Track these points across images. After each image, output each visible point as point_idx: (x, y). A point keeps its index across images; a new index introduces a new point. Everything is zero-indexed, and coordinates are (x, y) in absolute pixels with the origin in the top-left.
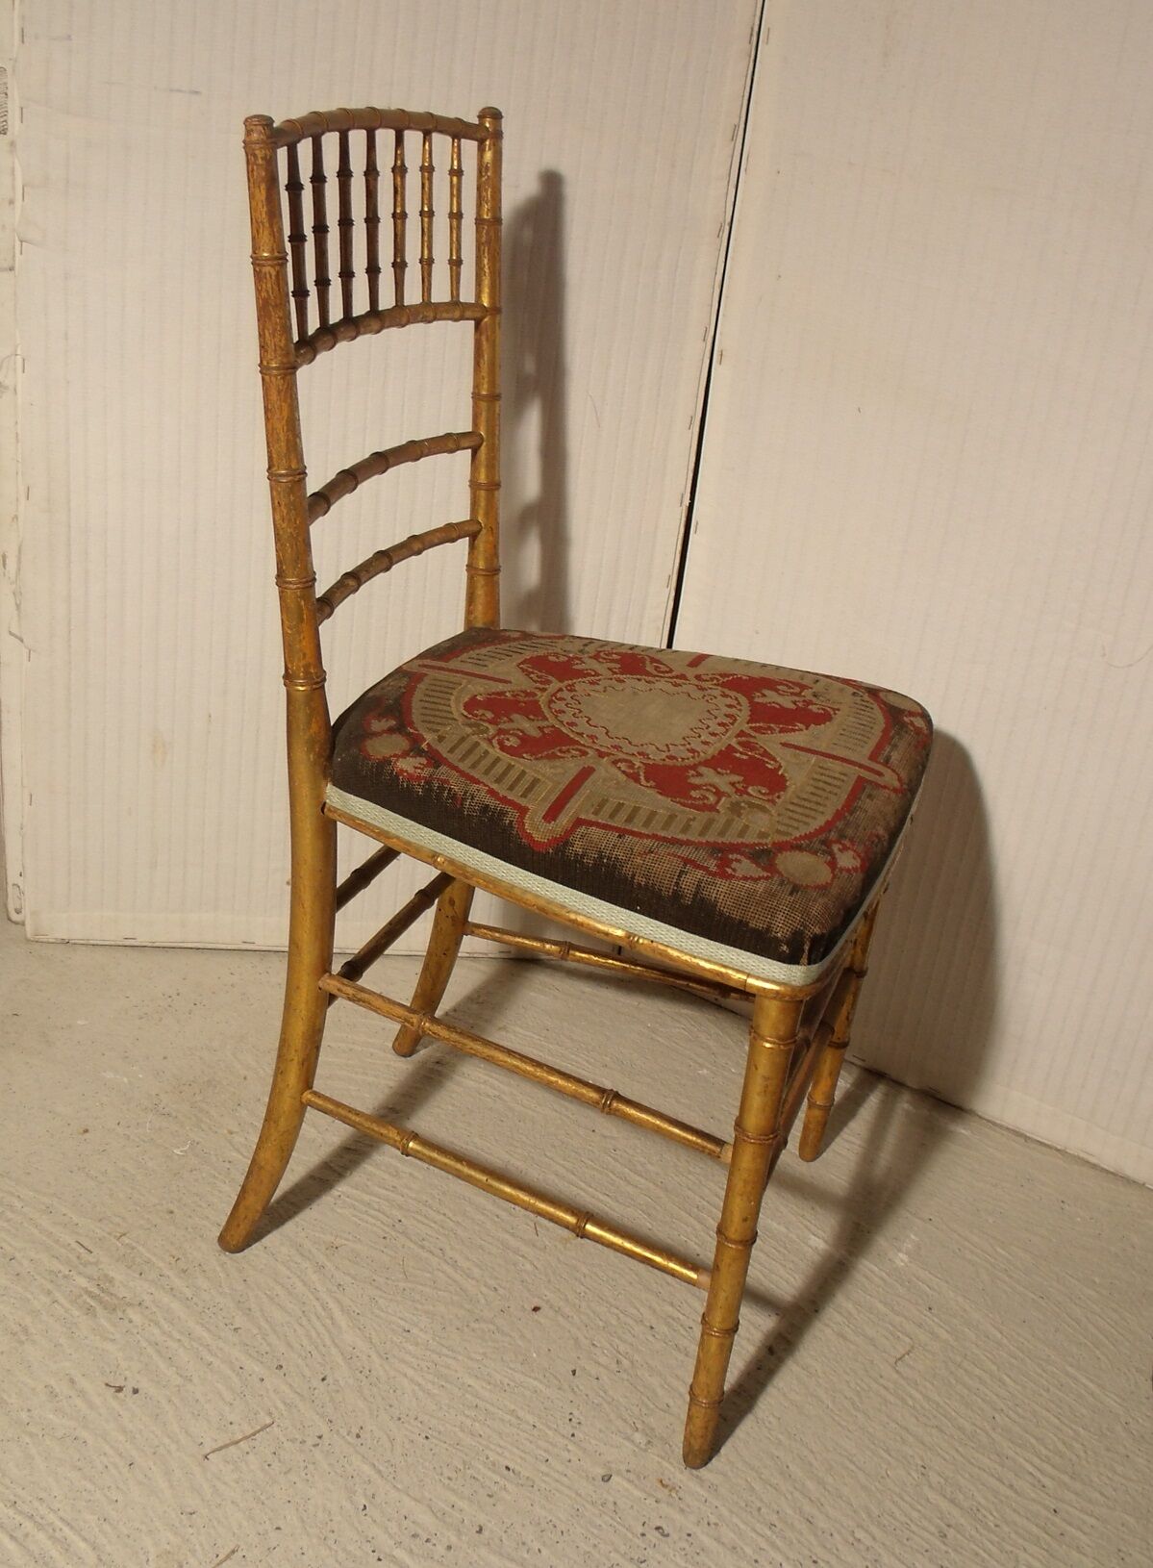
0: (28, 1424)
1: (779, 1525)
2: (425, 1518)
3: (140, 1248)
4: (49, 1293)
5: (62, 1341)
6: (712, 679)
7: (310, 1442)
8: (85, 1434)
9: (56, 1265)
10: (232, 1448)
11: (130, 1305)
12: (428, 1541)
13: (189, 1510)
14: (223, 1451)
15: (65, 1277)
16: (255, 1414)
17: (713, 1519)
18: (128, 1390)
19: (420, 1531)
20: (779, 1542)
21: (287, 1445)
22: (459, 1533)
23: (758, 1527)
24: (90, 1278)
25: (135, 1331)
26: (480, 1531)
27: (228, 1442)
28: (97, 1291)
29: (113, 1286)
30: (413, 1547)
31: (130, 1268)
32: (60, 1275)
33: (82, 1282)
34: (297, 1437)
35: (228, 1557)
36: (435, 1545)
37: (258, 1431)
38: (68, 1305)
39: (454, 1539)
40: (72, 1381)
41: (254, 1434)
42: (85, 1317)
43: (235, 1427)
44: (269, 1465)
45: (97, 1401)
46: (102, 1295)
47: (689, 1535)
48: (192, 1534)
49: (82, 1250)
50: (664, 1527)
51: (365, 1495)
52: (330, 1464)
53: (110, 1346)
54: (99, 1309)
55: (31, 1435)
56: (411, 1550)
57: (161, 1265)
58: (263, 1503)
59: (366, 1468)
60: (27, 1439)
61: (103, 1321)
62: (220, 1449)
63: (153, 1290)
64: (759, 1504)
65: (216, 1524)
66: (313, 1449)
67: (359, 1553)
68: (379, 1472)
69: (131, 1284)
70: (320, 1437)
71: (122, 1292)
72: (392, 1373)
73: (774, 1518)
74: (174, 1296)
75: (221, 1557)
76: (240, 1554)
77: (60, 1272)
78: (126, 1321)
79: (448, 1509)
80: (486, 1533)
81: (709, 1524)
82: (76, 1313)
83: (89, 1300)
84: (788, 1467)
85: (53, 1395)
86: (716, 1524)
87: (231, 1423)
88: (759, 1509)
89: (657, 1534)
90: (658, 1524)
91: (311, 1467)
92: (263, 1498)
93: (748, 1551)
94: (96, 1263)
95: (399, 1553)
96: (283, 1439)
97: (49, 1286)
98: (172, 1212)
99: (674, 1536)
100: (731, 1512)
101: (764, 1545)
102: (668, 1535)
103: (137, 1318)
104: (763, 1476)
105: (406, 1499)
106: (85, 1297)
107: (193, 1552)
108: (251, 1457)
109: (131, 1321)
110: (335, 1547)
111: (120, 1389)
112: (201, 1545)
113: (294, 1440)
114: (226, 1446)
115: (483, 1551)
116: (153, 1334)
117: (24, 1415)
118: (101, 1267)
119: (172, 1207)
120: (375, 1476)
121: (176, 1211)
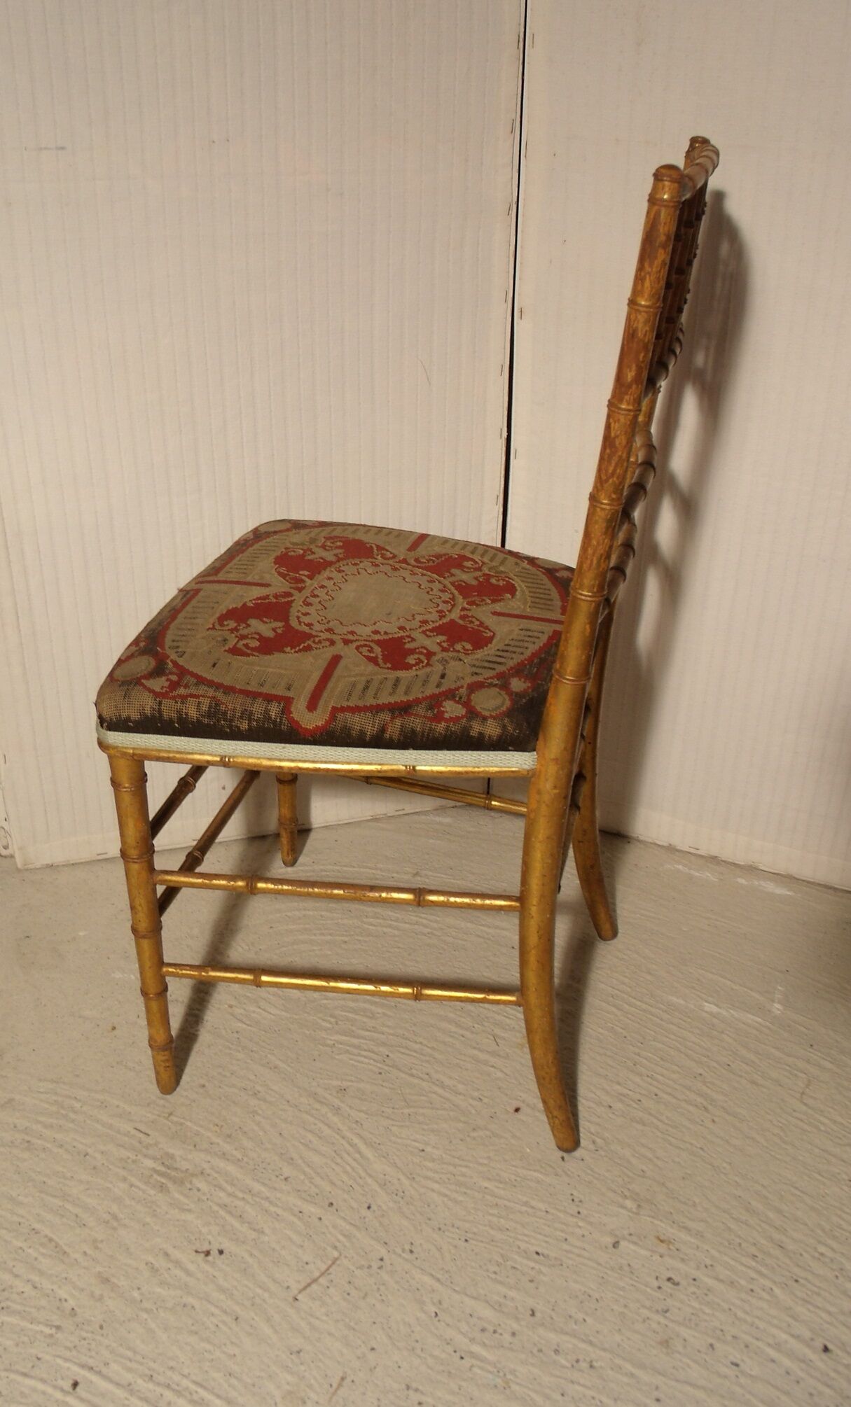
0: (141, 1301)
1: (760, 1256)
2: (488, 1313)
3: (189, 1124)
4: (125, 1179)
5: (148, 1220)
6: (320, 642)
7: (375, 1265)
8: (190, 1300)
9: (124, 1153)
10: (314, 1286)
11: (193, 1175)
12: (495, 1332)
13: (296, 1349)
14: (308, 1290)
15: (134, 1162)
16: (324, 1251)
17: (708, 1262)
18: (214, 1252)
19: (486, 1325)
20: (764, 1270)
21: (358, 1272)
22: (517, 1319)
23: (744, 1260)
24: (154, 1159)
25: (205, 1198)
26: (533, 1314)
27: (309, 1281)
28: (163, 1169)
29: (176, 1161)
30: (485, 1340)
31: (184, 1143)
32: (129, 1161)
33: (149, 1163)
34: (363, 1263)
35: (340, 1385)
36: (501, 1334)
37: (330, 1266)
38: (143, 1187)
39: (515, 1326)
40: (167, 1254)
41: (328, 1269)
42: (160, 1194)
43: (311, 1266)
44: (349, 1294)
45: (192, 1267)
46: (169, 1171)
47: (694, 1280)
48: (305, 1371)
49: (141, 1135)
50: (673, 1277)
51: (434, 1304)
52: (397, 1282)
53: (189, 1217)
54: (170, 1185)
55: (147, 1311)
56: (484, 1343)
57: (209, 1134)
58: (354, 1329)
59: (427, 1279)
60: (145, 1316)
61: (177, 1195)
62: (305, 1288)
63: (209, 1158)
64: (738, 1240)
65: (321, 1357)
66: (379, 1271)
67: (443, 1356)
68: (438, 1280)
69: (190, 1157)
70: (382, 1260)
71: (184, 1165)
72: (422, 1190)
73: (753, 1250)
74: (228, 1160)
75: (335, 1385)
76: (348, 1380)
77: (129, 1158)
78: (195, 1191)
79: (502, 1300)
80: (538, 1314)
81: (706, 1267)
82: (152, 1192)
83: (159, 1178)
84: (749, 1203)
85: (154, 1270)
86: (712, 1266)
87: (307, 1263)
88: (740, 1244)
89: (669, 1284)
90: (669, 1276)
91: (382, 1288)
92: (352, 1324)
93: (743, 1282)
94: (156, 1144)
95: (476, 1349)
96: (352, 1268)
97: (123, 1173)
98: (204, 1086)
99: (683, 1283)
100: (719, 1252)
101: (754, 1275)
102: (678, 1284)
103: (203, 1186)
104: (734, 1216)
105: (467, 1300)
106: (155, 1176)
107: (310, 1387)
108: (332, 1290)
109: (199, 1190)
110: (423, 1355)
111: (208, 1253)
112: (315, 1378)
113: (361, 1267)
114: (309, 1285)
115: (541, 1331)
116: (220, 1198)
117: (136, 1294)
118: (161, 1146)
119: (202, 1082)
120: (437, 1285)
121: (207, 1084)
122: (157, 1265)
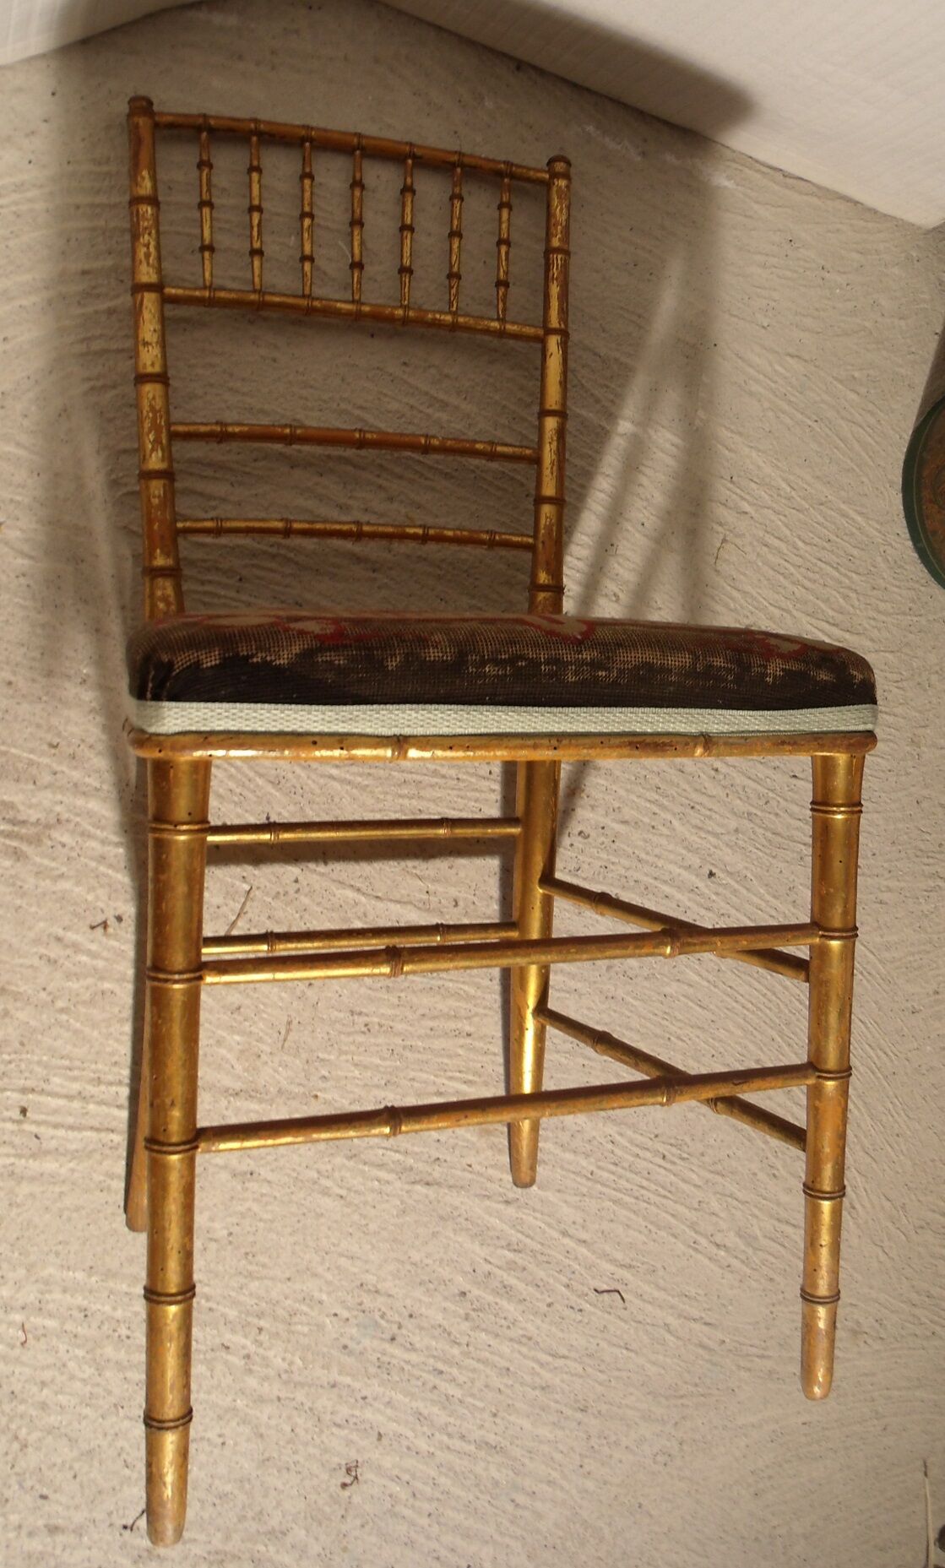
0: (53, 1002)
5: (18, 901)
8: (107, 985)
11: (48, 826)
16: (232, 886)
17: (616, 805)
18: (112, 922)
23: (649, 795)
25: (75, 855)
28: (8, 828)
29: (19, 812)
37: (244, 903)
40: (59, 939)
41: (243, 908)
42: (19, 864)
43: (224, 909)
45: (94, 947)
46: (16, 829)
47: (604, 828)
53: (66, 885)
54: (24, 847)
55: (62, 1010)
57: (46, 761)
59: (345, 892)
60: (64, 1017)
61: (38, 859)
64: (642, 772)
66: (297, 895)
68: (357, 890)
69: (34, 801)
70: (296, 881)
71: (34, 815)
78: (59, 847)
81: (614, 811)
82: (8, 863)
83: (7, 842)
85: (52, 962)
86: (619, 808)
87: (218, 910)
88: (645, 777)
89: (582, 839)
90: (578, 830)
91: (305, 915)
93: (647, 820)
96: (269, 900)
99: (594, 835)
101: (654, 809)
102: (589, 836)
103: (66, 838)
109: (64, 846)
111: (105, 925)
113: (277, 896)
117: (43, 995)
122: (52, 955)
